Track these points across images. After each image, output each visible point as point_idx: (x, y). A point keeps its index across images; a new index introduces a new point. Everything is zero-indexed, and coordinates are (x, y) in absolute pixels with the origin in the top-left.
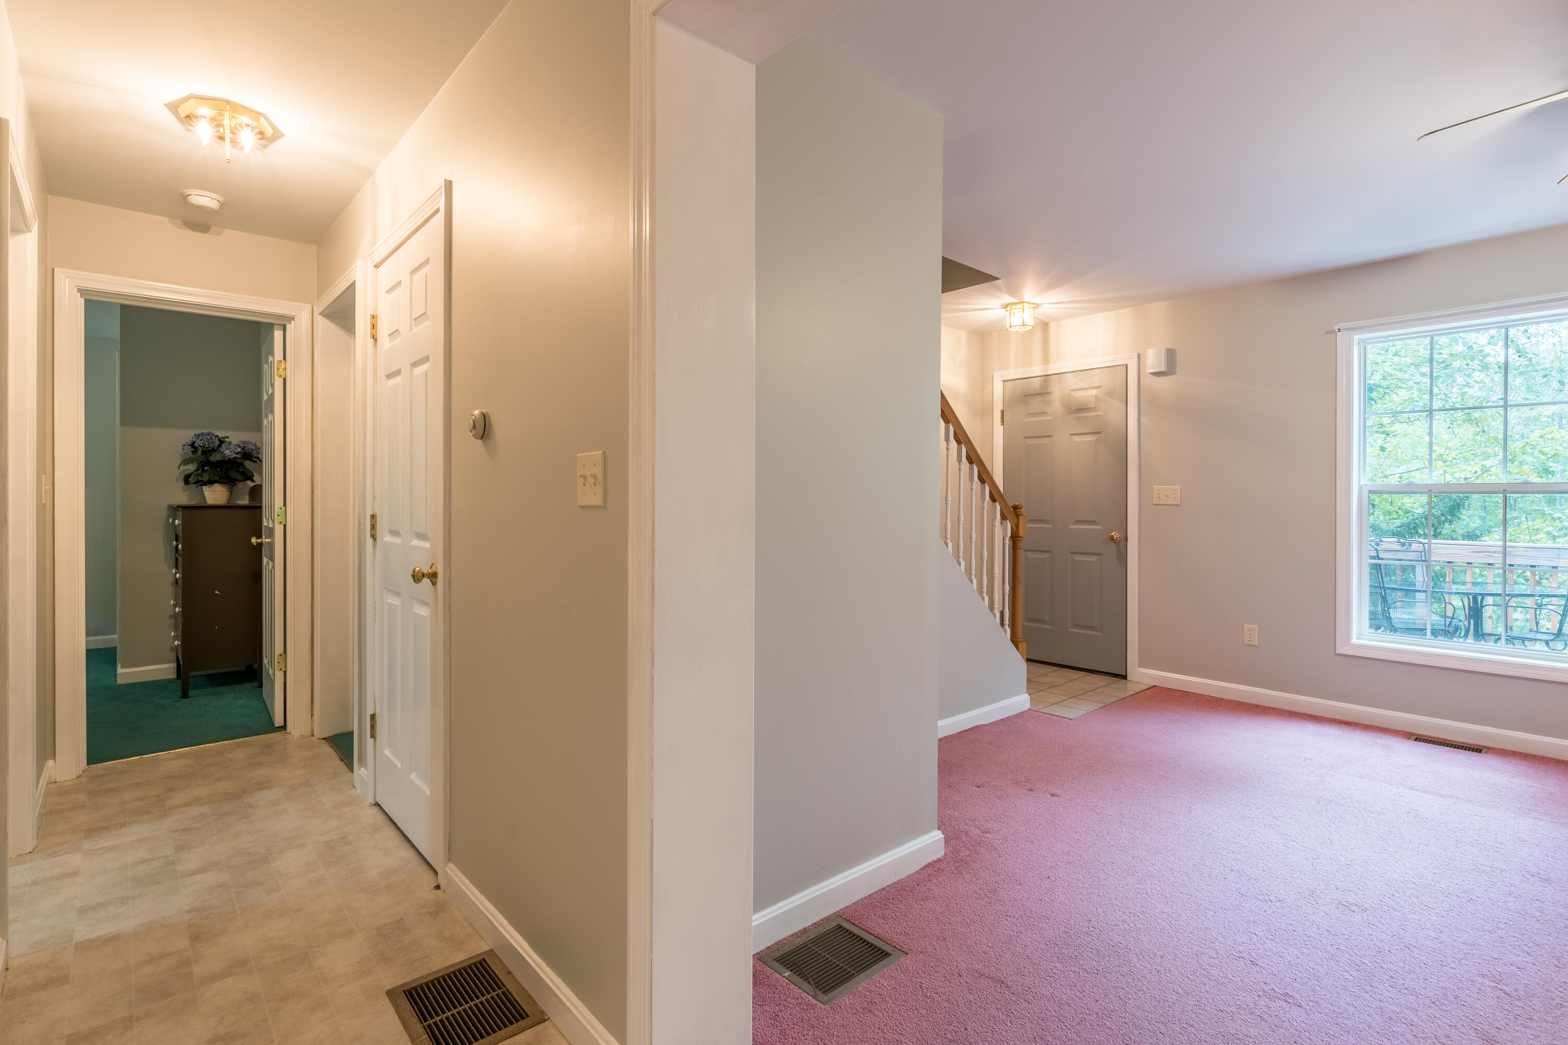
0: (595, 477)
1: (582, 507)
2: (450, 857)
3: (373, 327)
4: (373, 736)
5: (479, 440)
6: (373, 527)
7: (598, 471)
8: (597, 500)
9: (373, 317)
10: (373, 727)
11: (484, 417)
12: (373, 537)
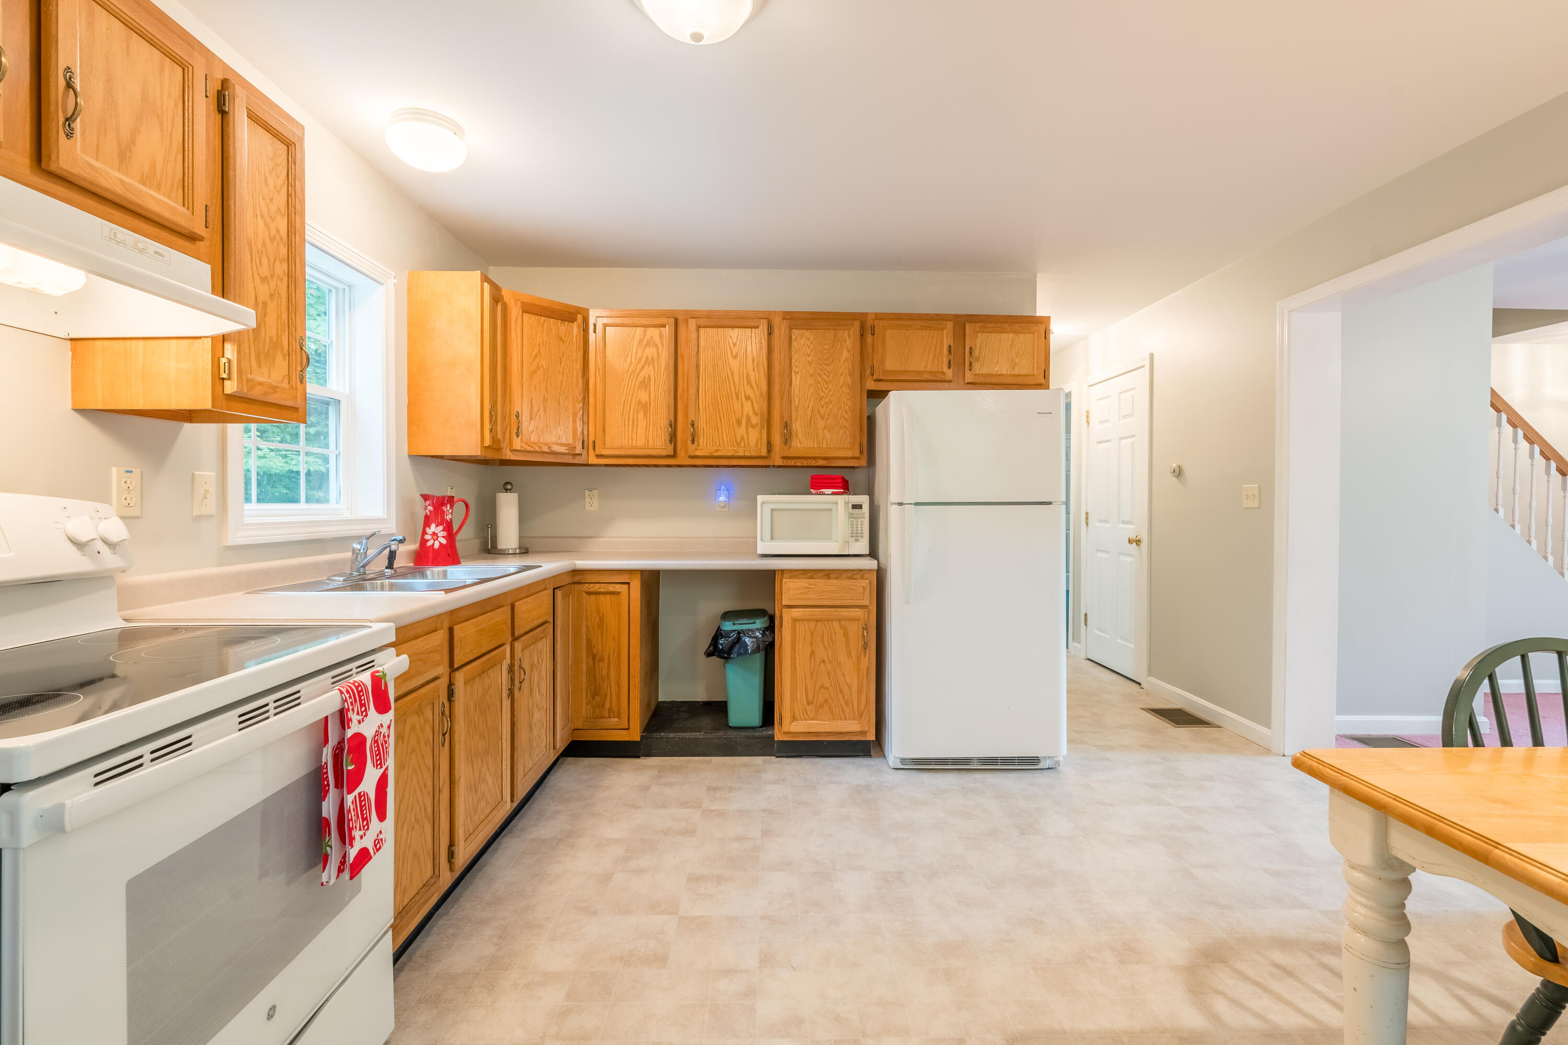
0: (1254, 495)
1: (1245, 508)
2: (1150, 673)
3: (1088, 417)
4: (1086, 624)
5: (1175, 478)
6: (1087, 518)
7: (1256, 492)
8: (1256, 505)
9: (1088, 412)
10: (1086, 620)
11: (1179, 467)
12: (1087, 524)
